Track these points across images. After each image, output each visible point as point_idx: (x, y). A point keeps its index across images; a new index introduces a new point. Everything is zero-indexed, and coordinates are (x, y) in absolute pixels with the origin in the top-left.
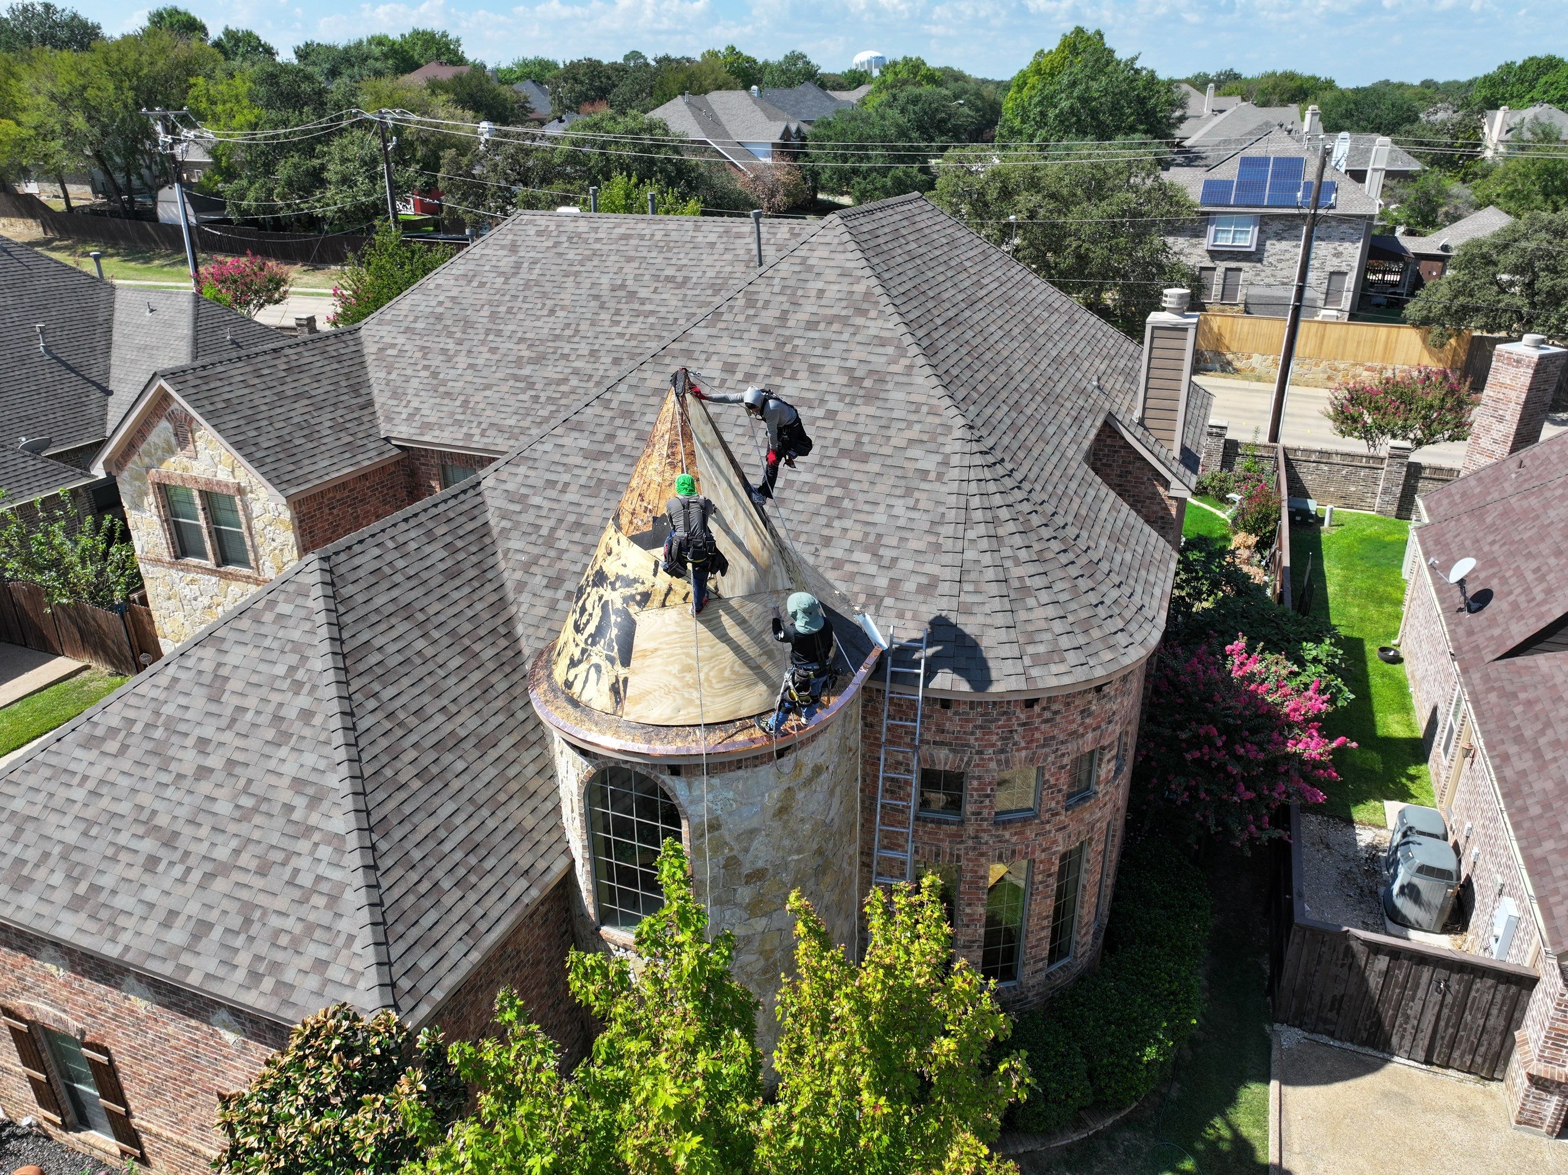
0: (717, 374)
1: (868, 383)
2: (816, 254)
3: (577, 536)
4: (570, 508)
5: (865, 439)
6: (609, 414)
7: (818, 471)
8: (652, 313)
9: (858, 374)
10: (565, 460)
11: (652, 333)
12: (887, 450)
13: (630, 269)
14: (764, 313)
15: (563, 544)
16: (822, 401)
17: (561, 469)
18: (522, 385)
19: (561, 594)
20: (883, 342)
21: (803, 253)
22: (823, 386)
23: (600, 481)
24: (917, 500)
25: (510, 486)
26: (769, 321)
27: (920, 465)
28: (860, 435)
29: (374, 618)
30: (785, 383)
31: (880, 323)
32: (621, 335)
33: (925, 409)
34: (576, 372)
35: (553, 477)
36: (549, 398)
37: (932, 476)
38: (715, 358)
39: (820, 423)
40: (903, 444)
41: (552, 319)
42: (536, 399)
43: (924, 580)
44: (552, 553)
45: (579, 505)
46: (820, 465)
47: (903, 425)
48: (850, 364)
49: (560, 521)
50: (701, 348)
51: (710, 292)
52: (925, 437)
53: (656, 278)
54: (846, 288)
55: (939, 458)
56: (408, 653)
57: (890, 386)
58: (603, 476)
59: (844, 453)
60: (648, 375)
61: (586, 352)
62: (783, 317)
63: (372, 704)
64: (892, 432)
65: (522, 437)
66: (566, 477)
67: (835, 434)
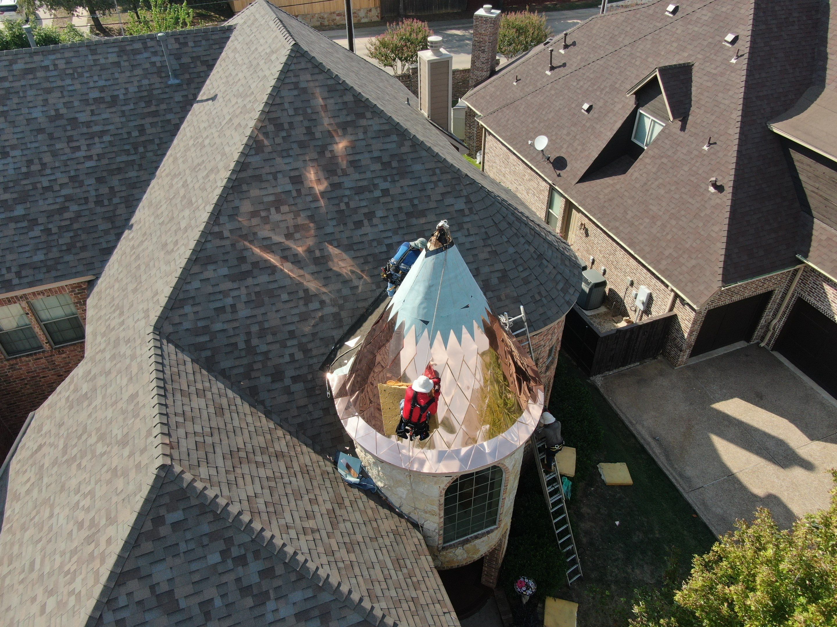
0: (289, 187)
1: (394, 164)
2: (302, 78)
3: (270, 338)
4: (249, 322)
5: (416, 202)
6: (227, 243)
7: (400, 232)
8: (103, 133)
9: (386, 159)
10: (217, 289)
11: (115, 149)
12: (433, 205)
13: (54, 98)
14: (293, 133)
15: (264, 348)
16: (375, 186)
17: (220, 296)
18: (25, 224)
19: (288, 382)
20: (386, 134)
21: (294, 80)
22: (369, 175)
23: (257, 293)
24: (468, 229)
25: (187, 325)
26: (303, 138)
27: (457, 207)
28: (411, 200)
29: (232, 477)
30: (342, 180)
31: (377, 120)
32: (89, 158)
33: (438, 171)
34: (69, 198)
35: (218, 305)
36: (60, 227)
37: (467, 212)
38: (279, 176)
39: (382, 200)
40: (440, 198)
41: (9, 160)
42: (48, 231)
43: (499, 275)
44: (260, 358)
45: (255, 316)
46: (400, 228)
47: (432, 186)
48: (376, 154)
49: (249, 334)
50: (264, 171)
51: (143, 104)
52: (449, 190)
53: (86, 102)
54: (340, 101)
55: (464, 200)
56: (265, 483)
57: (409, 162)
58: (257, 289)
59: (409, 215)
60: (237, 203)
61: (66, 180)
62: (309, 132)
63: (293, 533)
64: (429, 192)
65: (59, 267)
66: (229, 301)
67: (396, 204)
